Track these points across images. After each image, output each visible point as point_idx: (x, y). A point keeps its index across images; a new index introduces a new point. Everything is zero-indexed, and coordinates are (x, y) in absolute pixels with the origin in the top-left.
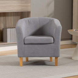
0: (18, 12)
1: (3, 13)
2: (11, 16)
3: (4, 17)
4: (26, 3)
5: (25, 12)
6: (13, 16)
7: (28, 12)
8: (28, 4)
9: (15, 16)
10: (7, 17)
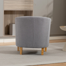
0: (23, 11)
1: (10, 11)
2: (17, 14)
3: (11, 15)
4: (29, 4)
5: (29, 11)
6: (19, 14)
7: (31, 11)
8: (31, 5)
9: (21, 14)
10: (13, 15)
